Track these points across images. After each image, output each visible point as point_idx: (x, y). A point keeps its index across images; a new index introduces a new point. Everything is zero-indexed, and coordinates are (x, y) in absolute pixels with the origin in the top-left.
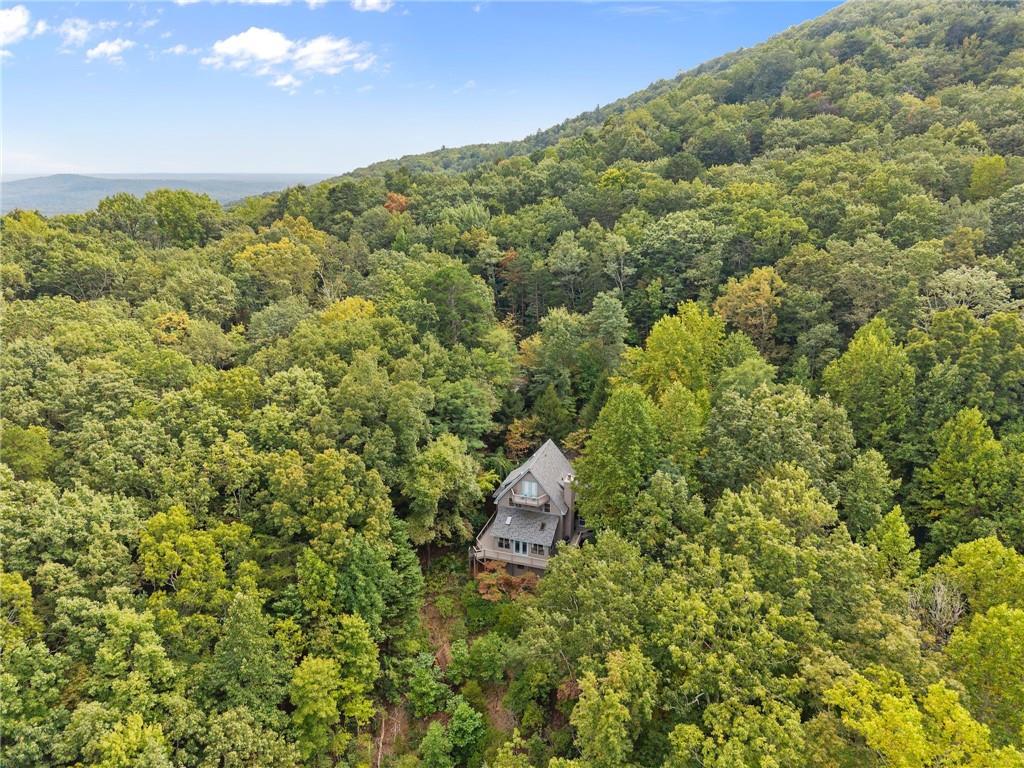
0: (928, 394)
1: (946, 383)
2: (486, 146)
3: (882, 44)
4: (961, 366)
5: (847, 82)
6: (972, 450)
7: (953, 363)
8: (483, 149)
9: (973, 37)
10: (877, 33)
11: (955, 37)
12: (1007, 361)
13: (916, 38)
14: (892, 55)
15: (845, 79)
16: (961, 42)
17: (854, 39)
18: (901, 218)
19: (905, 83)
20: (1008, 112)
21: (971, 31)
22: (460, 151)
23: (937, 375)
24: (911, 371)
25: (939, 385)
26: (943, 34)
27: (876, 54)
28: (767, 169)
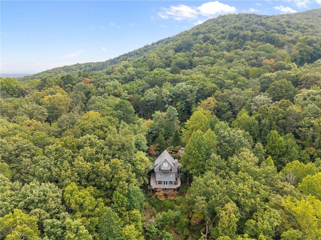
0: (262, 127)
1: (266, 125)
2: (93, 63)
3: (214, 38)
4: (269, 120)
5: (208, 48)
6: (276, 140)
7: (266, 119)
8: (92, 64)
9: (236, 37)
10: (211, 35)
11: (231, 38)
12: (278, 118)
13: (222, 37)
14: (217, 41)
15: (208, 47)
16: (233, 39)
17: (206, 37)
18: (240, 83)
19: (223, 48)
20: (251, 57)
21: (235, 36)
22: (84, 64)
23: (264, 123)
24: (257, 122)
25: (265, 125)
26: (228, 36)
27: (213, 40)
28: (199, 71)
